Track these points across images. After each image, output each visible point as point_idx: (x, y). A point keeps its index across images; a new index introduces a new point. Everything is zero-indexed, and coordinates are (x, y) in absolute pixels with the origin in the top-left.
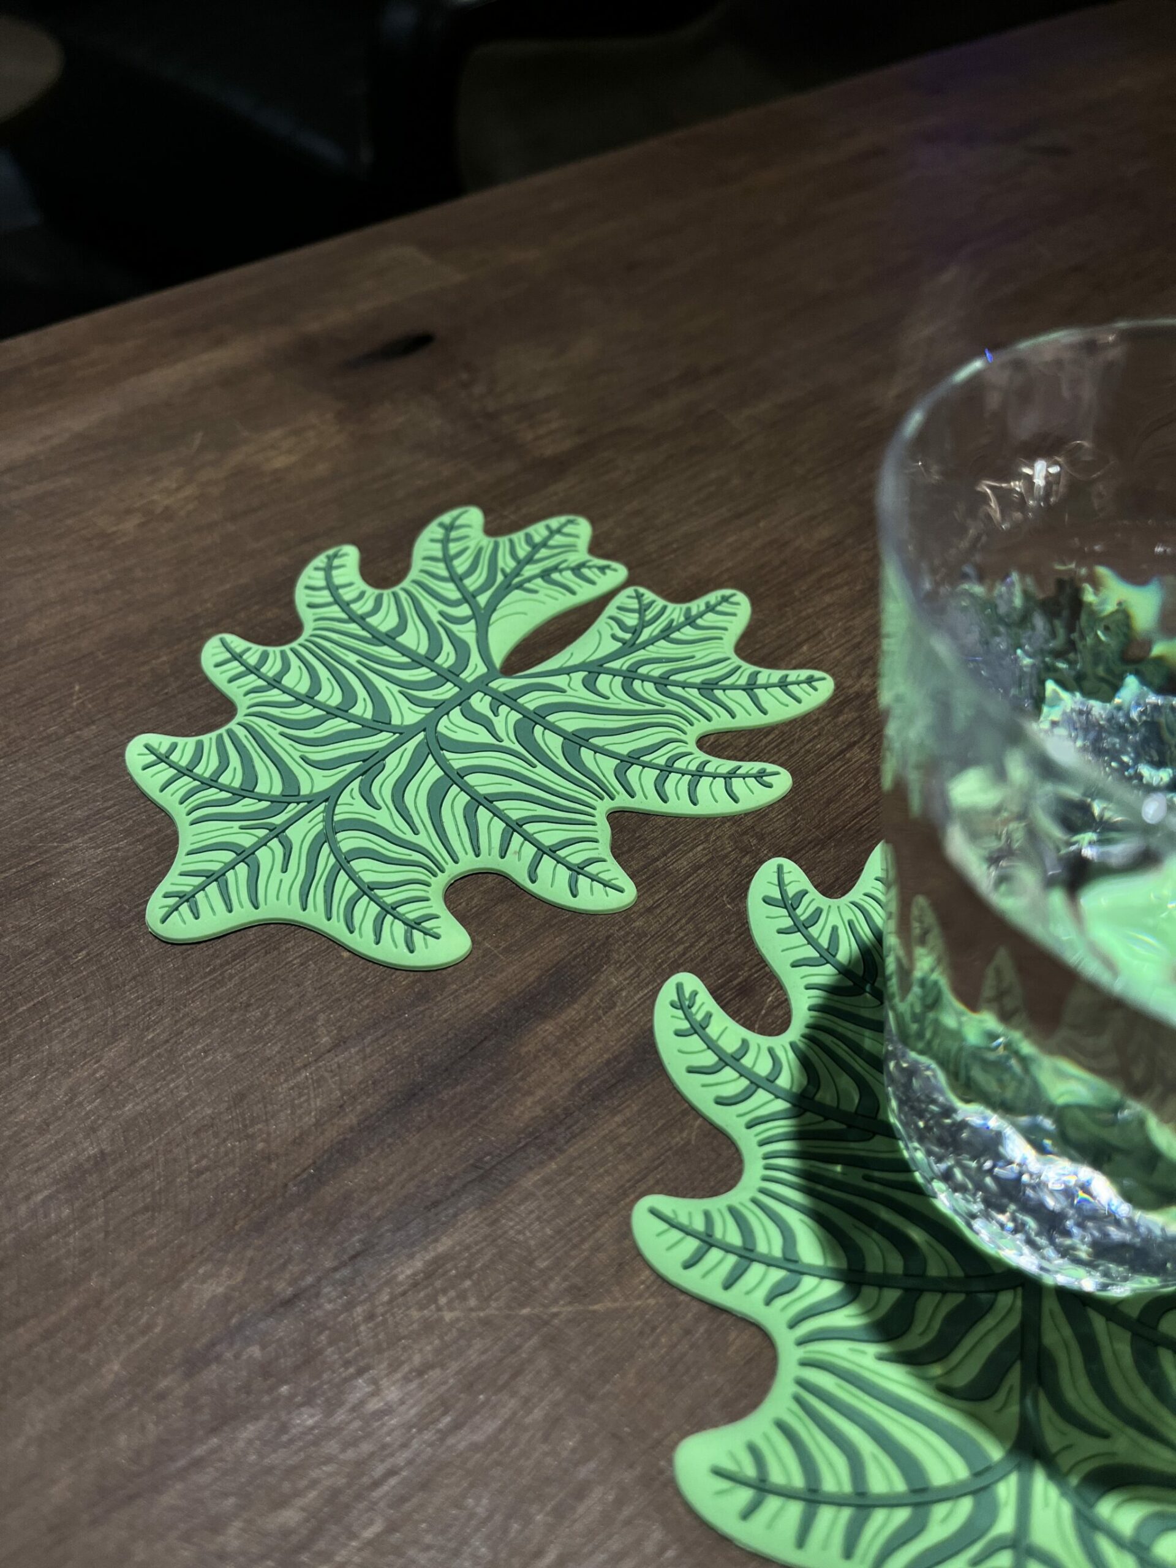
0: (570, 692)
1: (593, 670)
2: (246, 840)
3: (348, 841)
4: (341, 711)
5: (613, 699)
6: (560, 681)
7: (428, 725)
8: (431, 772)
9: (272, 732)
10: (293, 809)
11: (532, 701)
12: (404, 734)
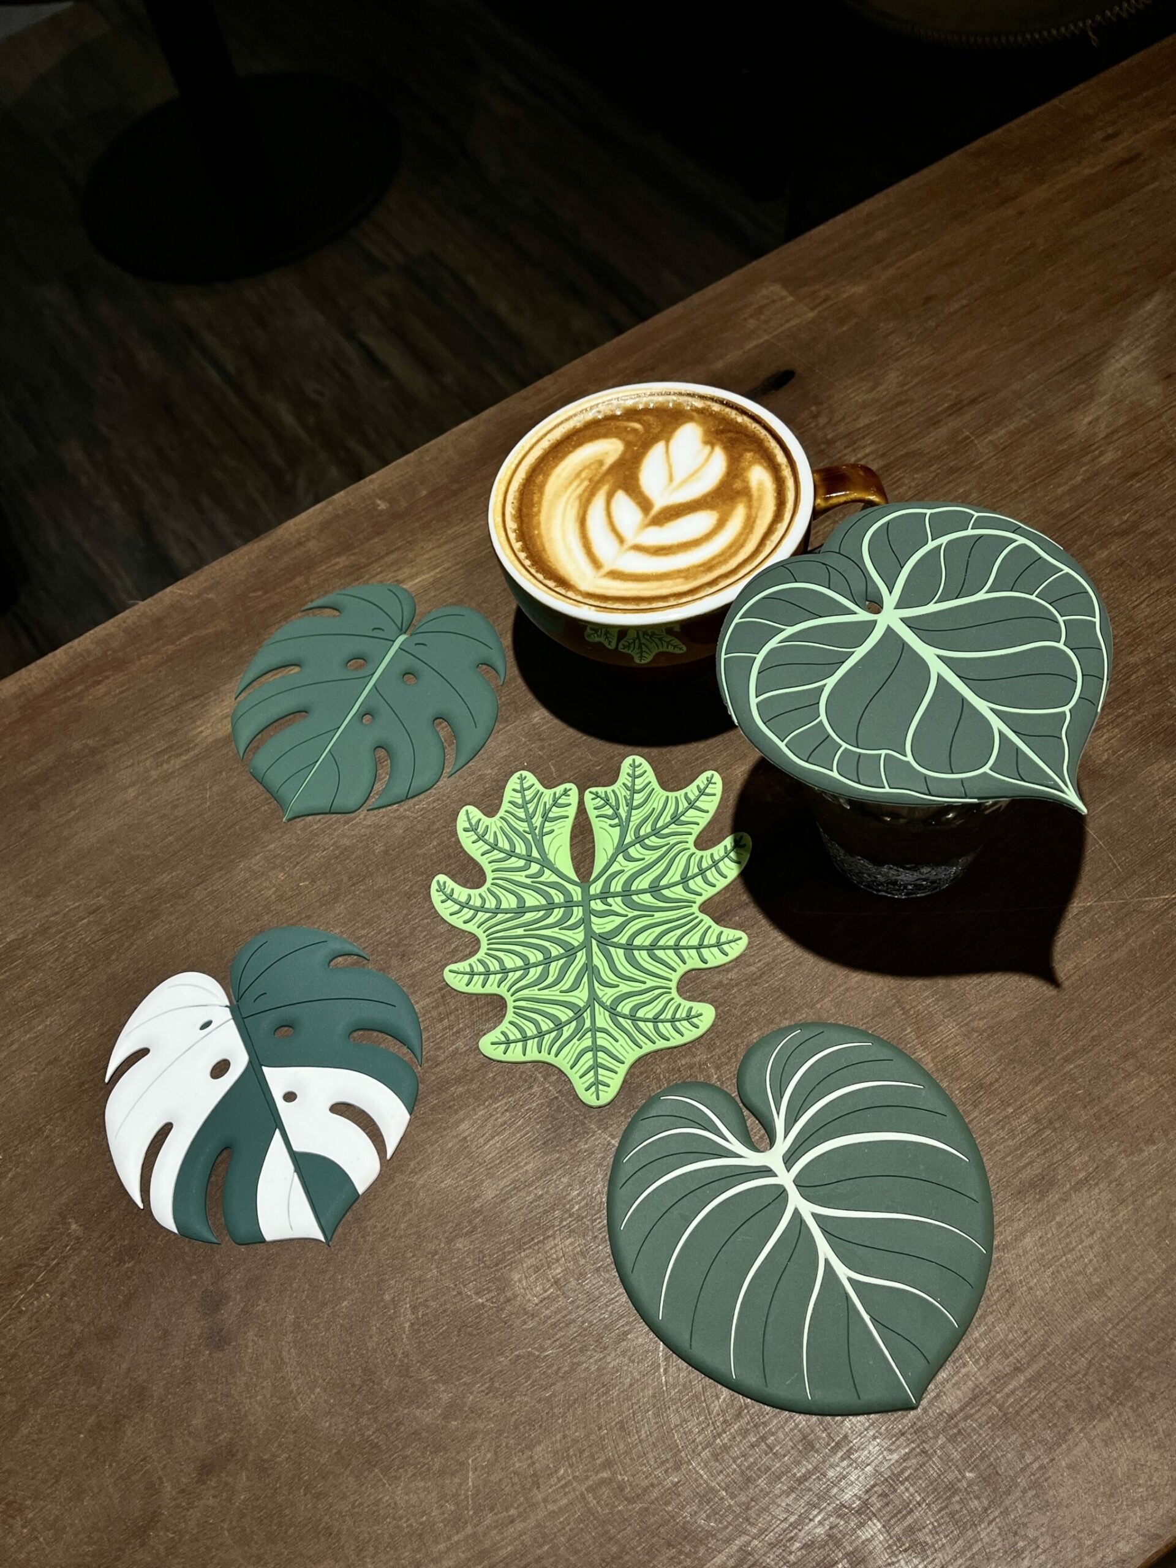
0: (626, 869)
1: (622, 849)
2: (587, 1042)
3: (625, 1008)
4: (548, 960)
5: (647, 858)
6: (615, 867)
7: (590, 934)
8: (618, 955)
9: (534, 992)
10: (587, 1015)
11: (617, 886)
12: (586, 945)
